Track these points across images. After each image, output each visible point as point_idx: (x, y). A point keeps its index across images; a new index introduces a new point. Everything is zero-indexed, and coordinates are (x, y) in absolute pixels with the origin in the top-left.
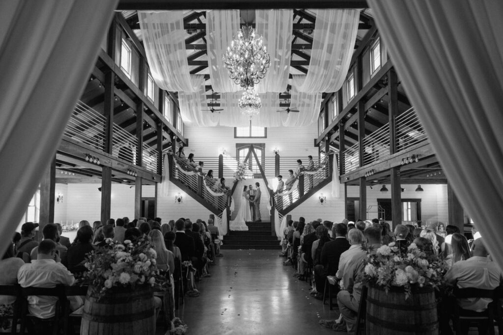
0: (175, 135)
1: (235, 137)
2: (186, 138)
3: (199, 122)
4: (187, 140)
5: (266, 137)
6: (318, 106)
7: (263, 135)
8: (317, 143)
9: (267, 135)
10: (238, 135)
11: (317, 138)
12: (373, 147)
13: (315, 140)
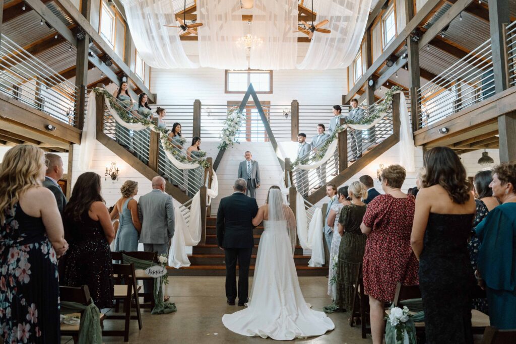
0: (127, 76)
1: (227, 92)
2: (152, 92)
3: (166, 54)
4: (155, 96)
5: (271, 92)
6: (363, 21)
7: (268, 89)
8: (347, 100)
9: (273, 90)
10: (230, 89)
11: (346, 93)
12: (459, 85)
13: (344, 97)
